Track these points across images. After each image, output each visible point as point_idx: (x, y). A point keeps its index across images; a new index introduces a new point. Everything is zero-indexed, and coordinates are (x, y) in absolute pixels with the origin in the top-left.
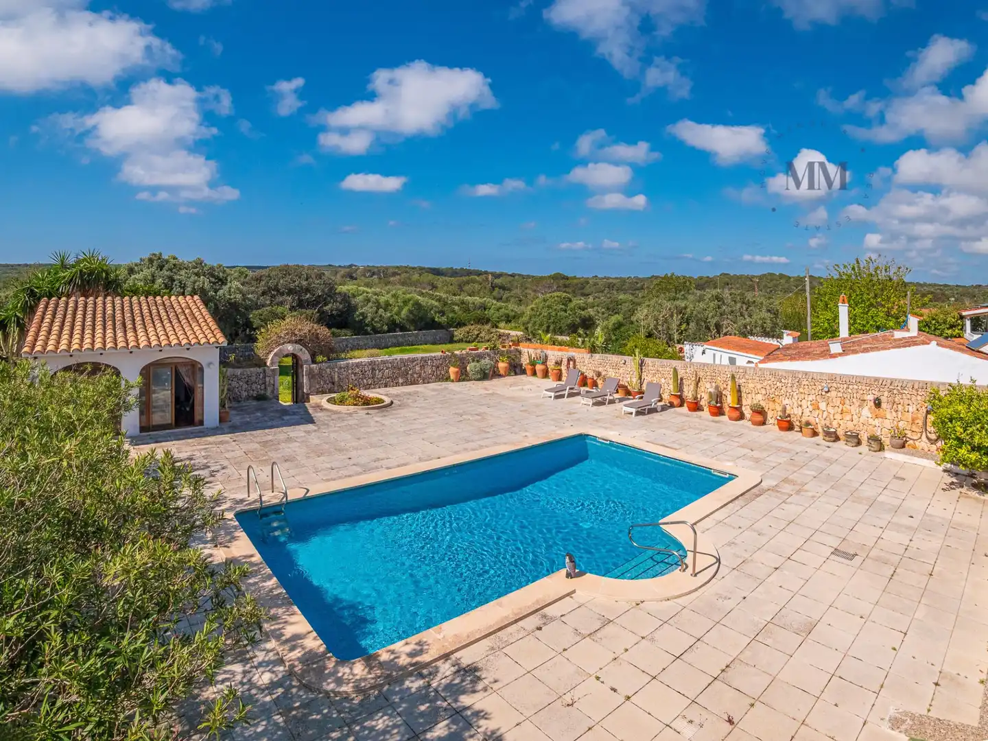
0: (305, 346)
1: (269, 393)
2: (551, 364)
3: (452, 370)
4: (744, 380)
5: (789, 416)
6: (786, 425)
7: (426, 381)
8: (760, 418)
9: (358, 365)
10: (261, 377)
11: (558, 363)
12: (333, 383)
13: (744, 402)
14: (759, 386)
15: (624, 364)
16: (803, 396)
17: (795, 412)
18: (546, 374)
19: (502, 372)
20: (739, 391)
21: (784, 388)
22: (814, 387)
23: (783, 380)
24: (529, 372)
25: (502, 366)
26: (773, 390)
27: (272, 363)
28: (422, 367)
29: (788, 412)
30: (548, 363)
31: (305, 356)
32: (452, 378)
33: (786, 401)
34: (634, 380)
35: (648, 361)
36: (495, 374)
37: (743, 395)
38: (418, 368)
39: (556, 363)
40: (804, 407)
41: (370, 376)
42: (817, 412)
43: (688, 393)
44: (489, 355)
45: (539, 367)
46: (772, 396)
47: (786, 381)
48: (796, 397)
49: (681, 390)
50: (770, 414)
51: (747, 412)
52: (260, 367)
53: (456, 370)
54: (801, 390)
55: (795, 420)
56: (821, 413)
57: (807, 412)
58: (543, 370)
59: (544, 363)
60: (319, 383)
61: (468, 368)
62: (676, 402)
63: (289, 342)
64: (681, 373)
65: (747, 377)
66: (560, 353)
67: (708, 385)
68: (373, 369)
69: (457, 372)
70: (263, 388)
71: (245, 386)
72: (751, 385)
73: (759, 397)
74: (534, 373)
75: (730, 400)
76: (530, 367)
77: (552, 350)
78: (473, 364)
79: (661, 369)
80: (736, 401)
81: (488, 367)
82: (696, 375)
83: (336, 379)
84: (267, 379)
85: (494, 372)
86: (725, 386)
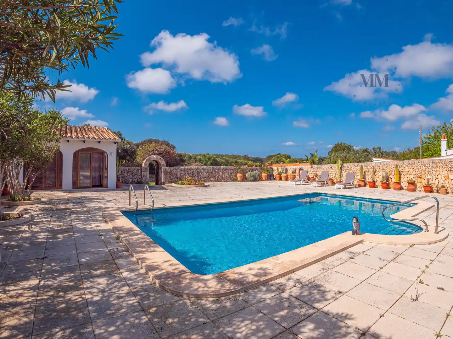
0: (163, 157)
1: (143, 180)
2: (290, 173)
3: (239, 175)
4: (402, 168)
5: (431, 184)
6: (429, 189)
7: (225, 181)
8: (412, 187)
9: (190, 169)
10: (139, 172)
11: (294, 172)
12: (177, 178)
13: (402, 180)
14: (411, 170)
15: (331, 168)
16: (439, 172)
17: (434, 182)
18: (287, 179)
19: (264, 179)
20: (400, 174)
21: (427, 170)
22: (446, 167)
23: (426, 165)
24: (278, 179)
25: (264, 175)
26: (420, 171)
27: (145, 165)
28: (223, 173)
29: (430, 183)
30: (288, 173)
31: (163, 162)
32: (238, 179)
33: (429, 177)
34: (337, 176)
35: (345, 165)
36: (260, 179)
37: (402, 177)
38: (221, 173)
39: (293, 172)
40: (440, 178)
41: (197, 175)
42: (448, 180)
43: (369, 179)
44: (257, 170)
45: (283, 175)
46: (419, 175)
47: (429, 165)
48: (435, 174)
49: (364, 178)
50: (418, 185)
51: (404, 185)
52: (139, 166)
53: (241, 175)
54: (438, 169)
55: (434, 186)
56: (450, 181)
57: (441, 181)
58: (285, 176)
59: (286, 172)
60: (170, 177)
61: (247, 175)
62: (362, 184)
63: (154, 154)
64: (365, 169)
65: (404, 166)
66: (295, 167)
67: (380, 174)
68: (198, 172)
69: (241, 176)
70: (140, 177)
71: (131, 176)
72: (407, 170)
73: (412, 176)
74: (281, 179)
75: (394, 180)
76: (278, 175)
77: (290, 166)
78: (249, 173)
79: (352, 168)
80: (398, 179)
81: (257, 175)
82: (374, 168)
83: (179, 176)
84: (143, 173)
85: (260, 178)
86: (391, 172)
